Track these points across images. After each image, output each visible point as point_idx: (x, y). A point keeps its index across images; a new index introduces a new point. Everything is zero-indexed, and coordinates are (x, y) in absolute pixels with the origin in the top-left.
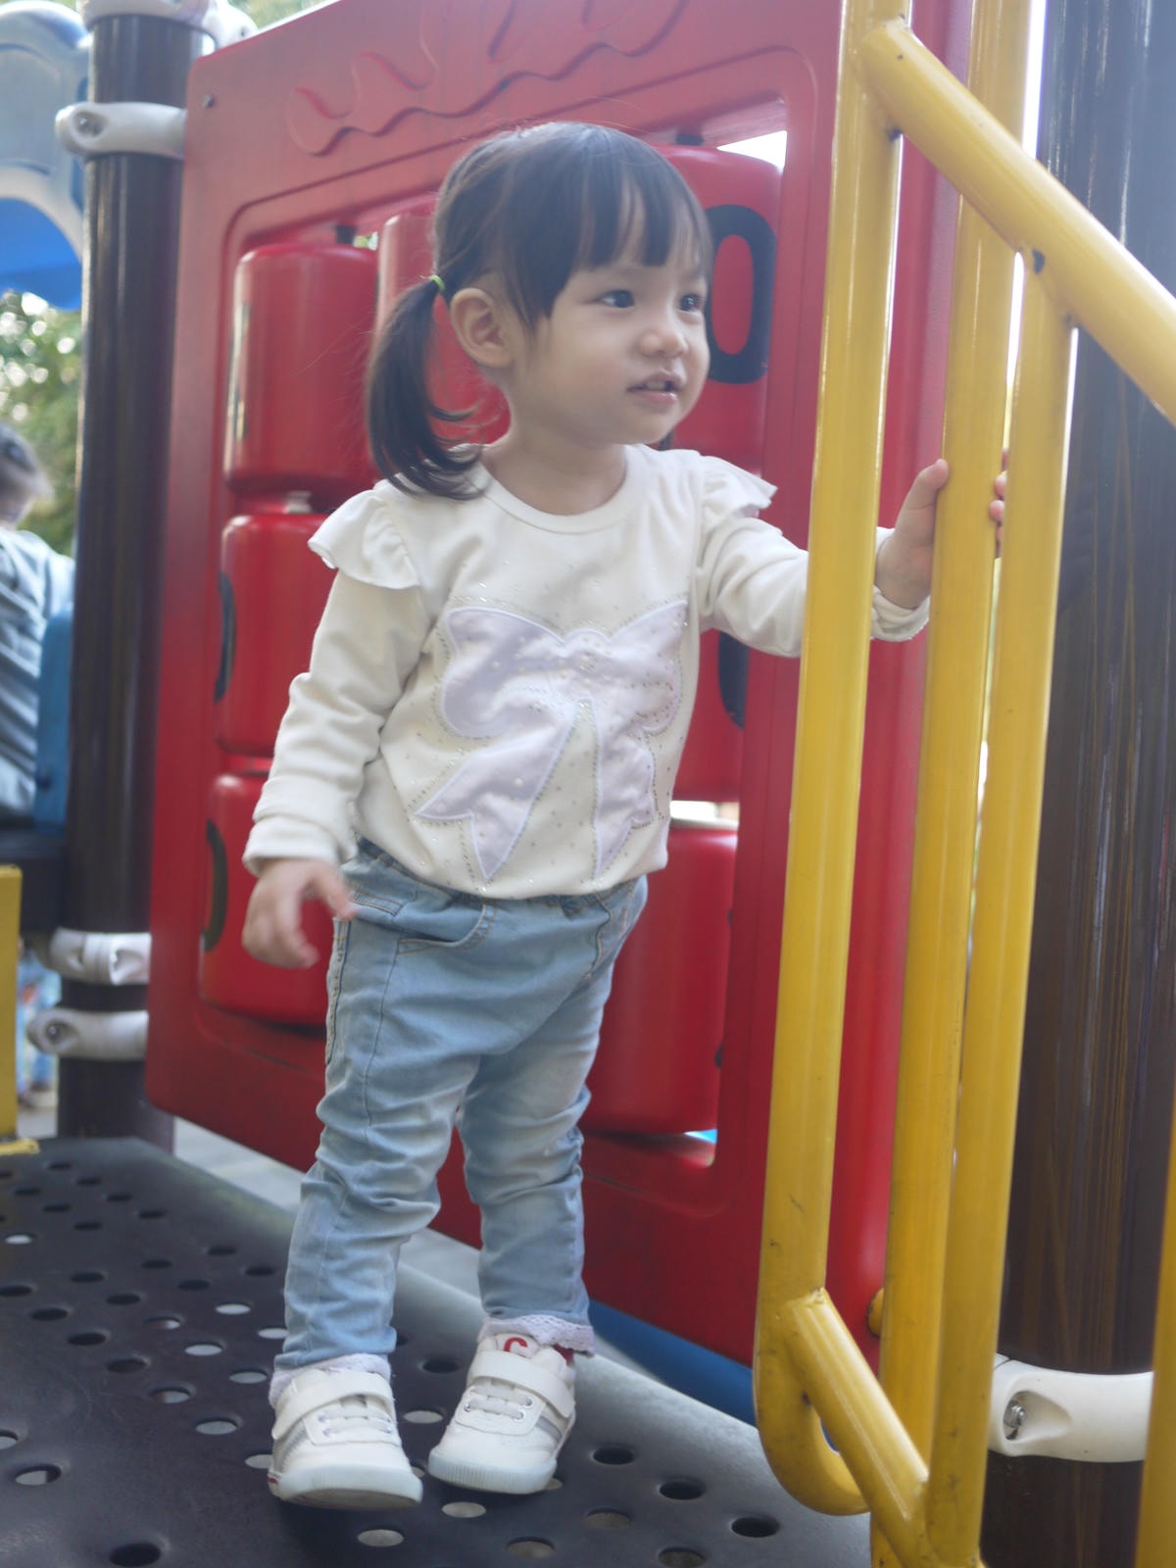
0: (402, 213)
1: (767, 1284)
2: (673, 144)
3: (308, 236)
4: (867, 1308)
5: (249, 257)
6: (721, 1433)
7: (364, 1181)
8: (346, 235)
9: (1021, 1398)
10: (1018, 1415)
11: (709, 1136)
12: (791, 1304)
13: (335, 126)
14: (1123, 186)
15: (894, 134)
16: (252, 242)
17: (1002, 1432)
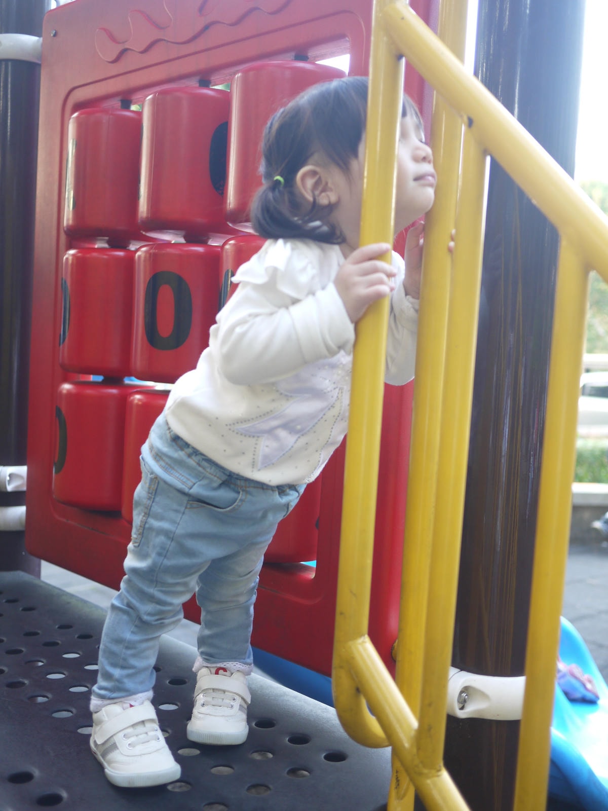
0: (155, 93)
1: (339, 634)
2: (293, 60)
3: (107, 104)
4: (391, 648)
5: (76, 115)
6: (319, 712)
7: (149, 614)
8: (126, 104)
9: (466, 690)
10: (465, 698)
11: (313, 564)
12: (350, 643)
13: (120, 47)
14: (516, 84)
15: (400, 57)
16: (77, 107)
17: (456, 706)
